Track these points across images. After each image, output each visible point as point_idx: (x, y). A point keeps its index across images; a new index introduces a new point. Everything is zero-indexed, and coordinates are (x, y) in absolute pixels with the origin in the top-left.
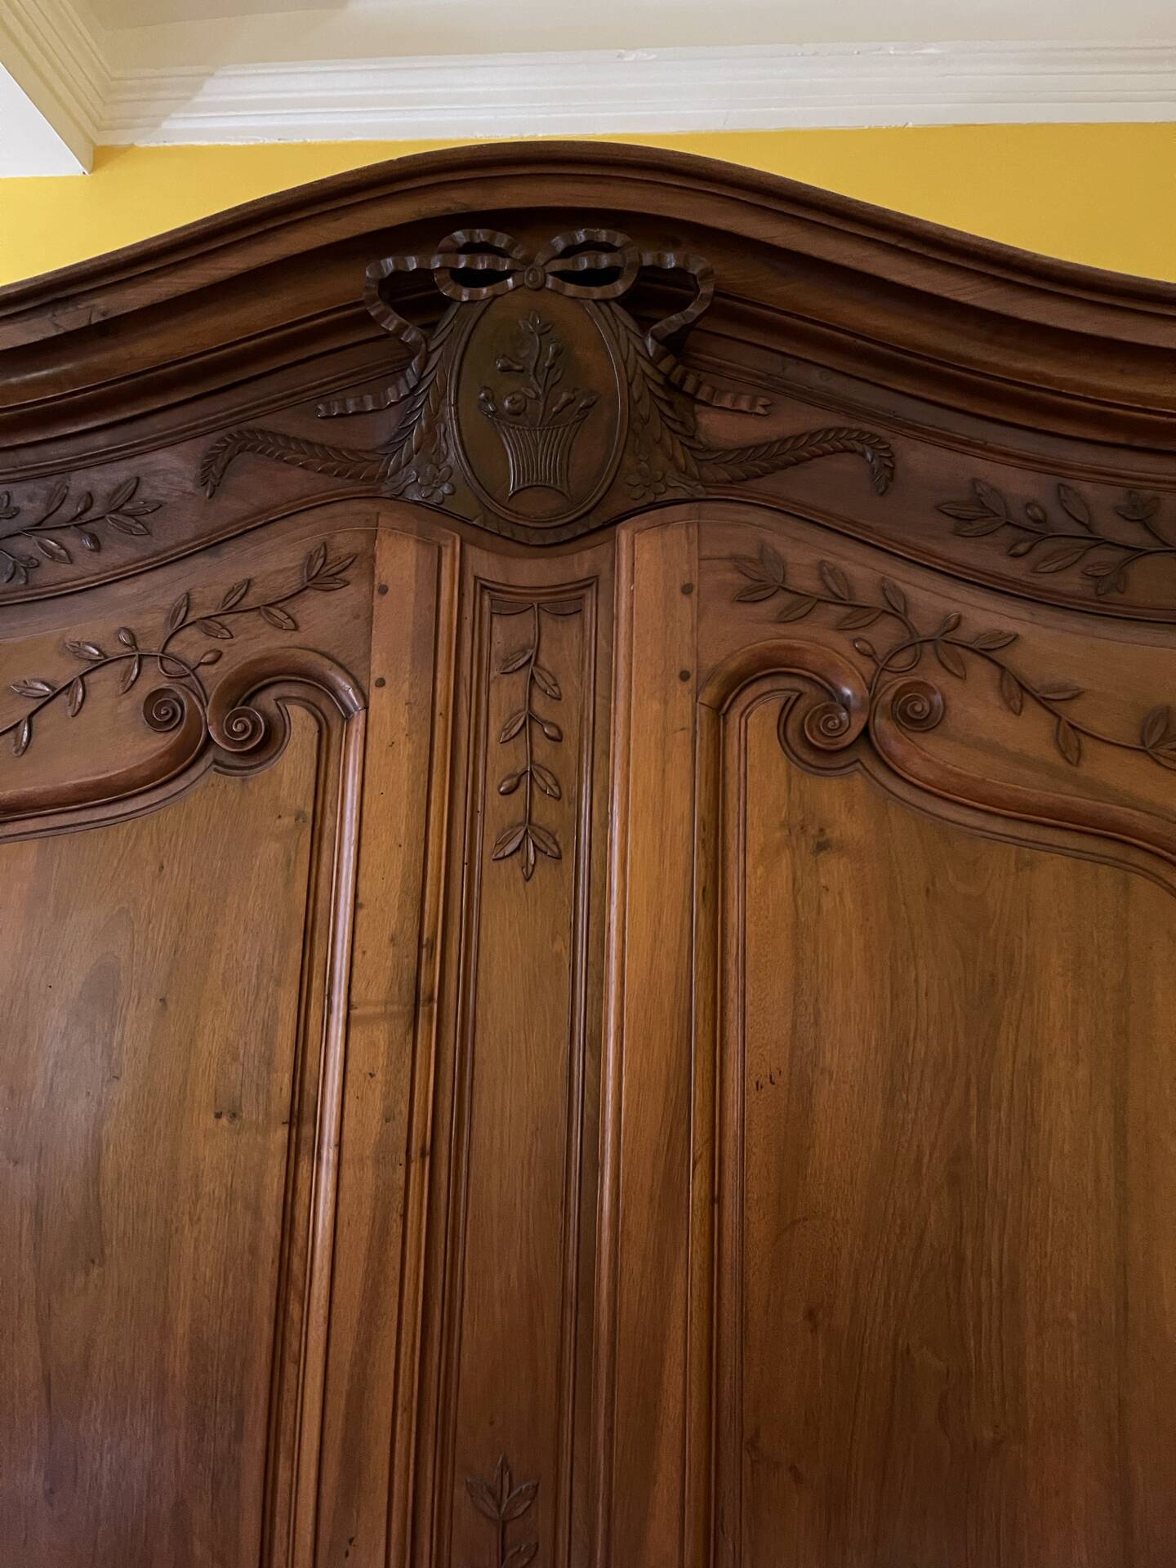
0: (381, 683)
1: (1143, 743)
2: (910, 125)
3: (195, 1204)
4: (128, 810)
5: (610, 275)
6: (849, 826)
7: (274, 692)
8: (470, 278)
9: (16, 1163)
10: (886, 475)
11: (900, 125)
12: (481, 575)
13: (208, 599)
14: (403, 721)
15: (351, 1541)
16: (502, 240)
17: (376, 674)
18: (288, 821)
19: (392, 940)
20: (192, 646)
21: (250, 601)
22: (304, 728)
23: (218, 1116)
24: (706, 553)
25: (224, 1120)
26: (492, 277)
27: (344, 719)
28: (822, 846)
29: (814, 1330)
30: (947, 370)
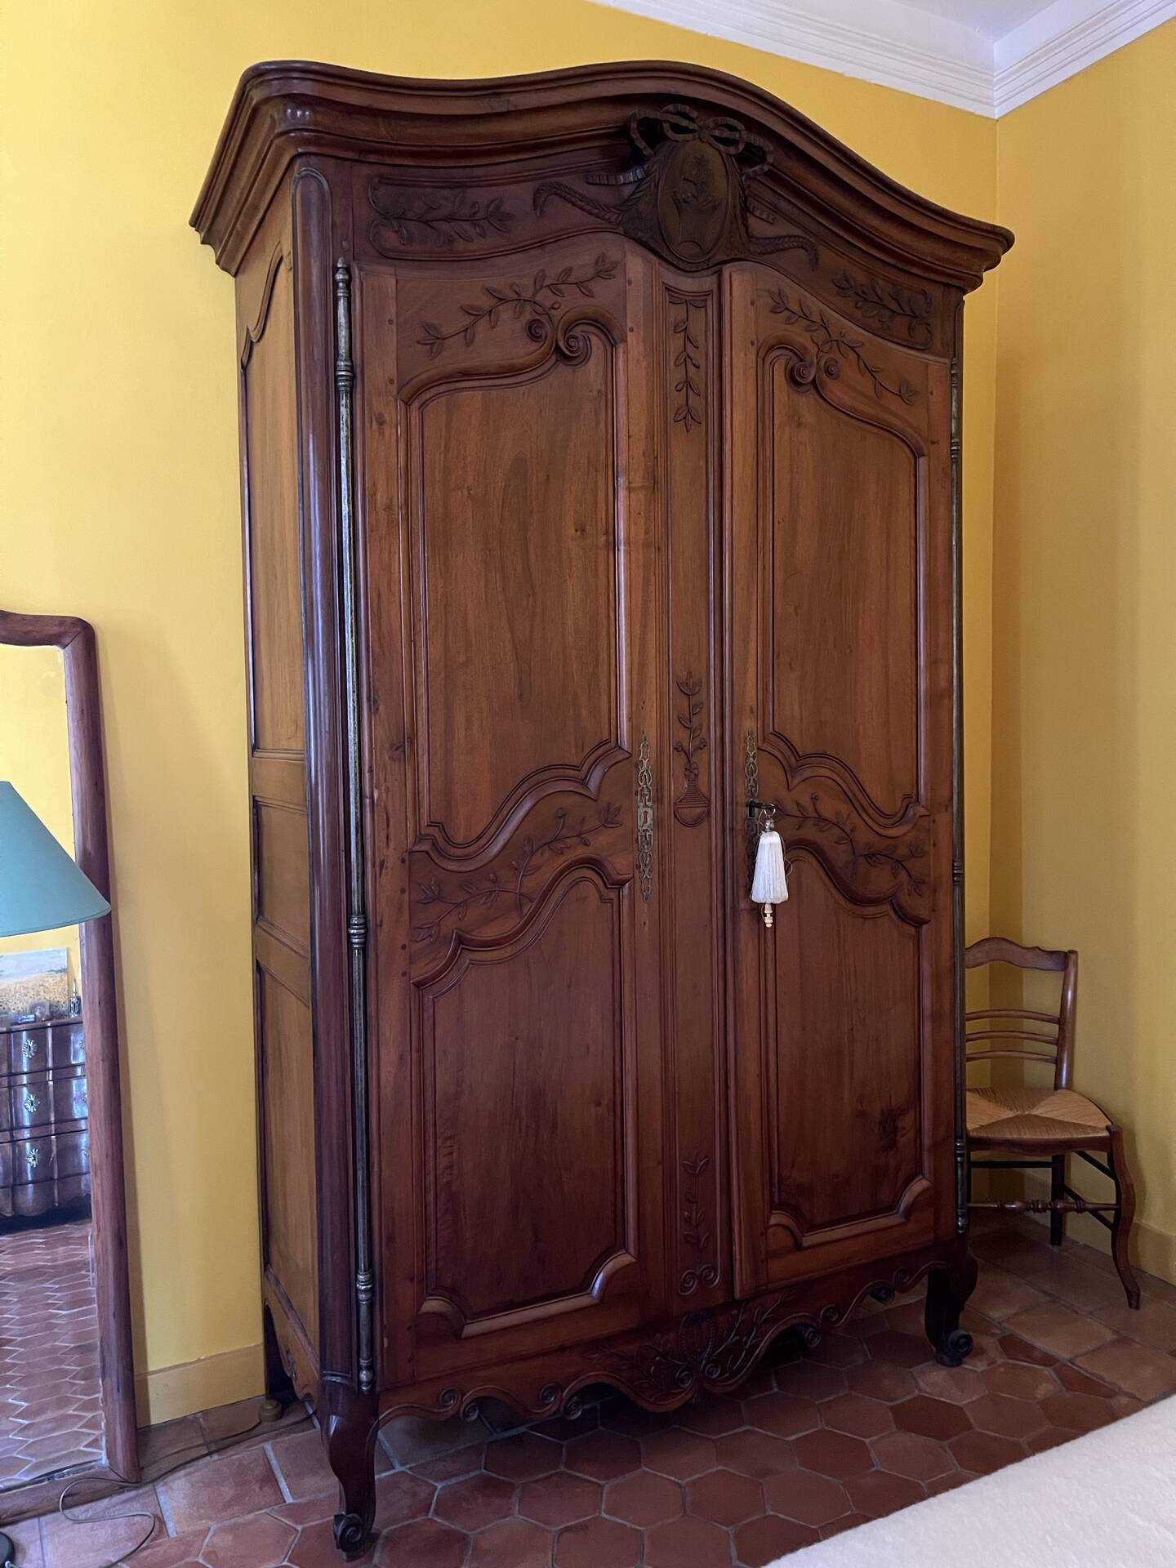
0: (631, 330)
1: (900, 392)
2: (709, 34)
3: (570, 569)
4: (518, 381)
5: (734, 142)
6: (808, 418)
7: (580, 328)
8: (677, 129)
9: (490, 551)
10: (815, 263)
11: (704, 32)
12: (665, 282)
13: (552, 274)
14: (642, 349)
15: (644, 703)
16: (694, 114)
17: (629, 325)
18: (595, 393)
19: (644, 454)
20: (545, 298)
21: (572, 279)
22: (598, 349)
23: (576, 531)
24: (759, 287)
25: (579, 533)
26: (685, 130)
27: (612, 346)
28: (799, 425)
29: (797, 615)
30: (843, 218)
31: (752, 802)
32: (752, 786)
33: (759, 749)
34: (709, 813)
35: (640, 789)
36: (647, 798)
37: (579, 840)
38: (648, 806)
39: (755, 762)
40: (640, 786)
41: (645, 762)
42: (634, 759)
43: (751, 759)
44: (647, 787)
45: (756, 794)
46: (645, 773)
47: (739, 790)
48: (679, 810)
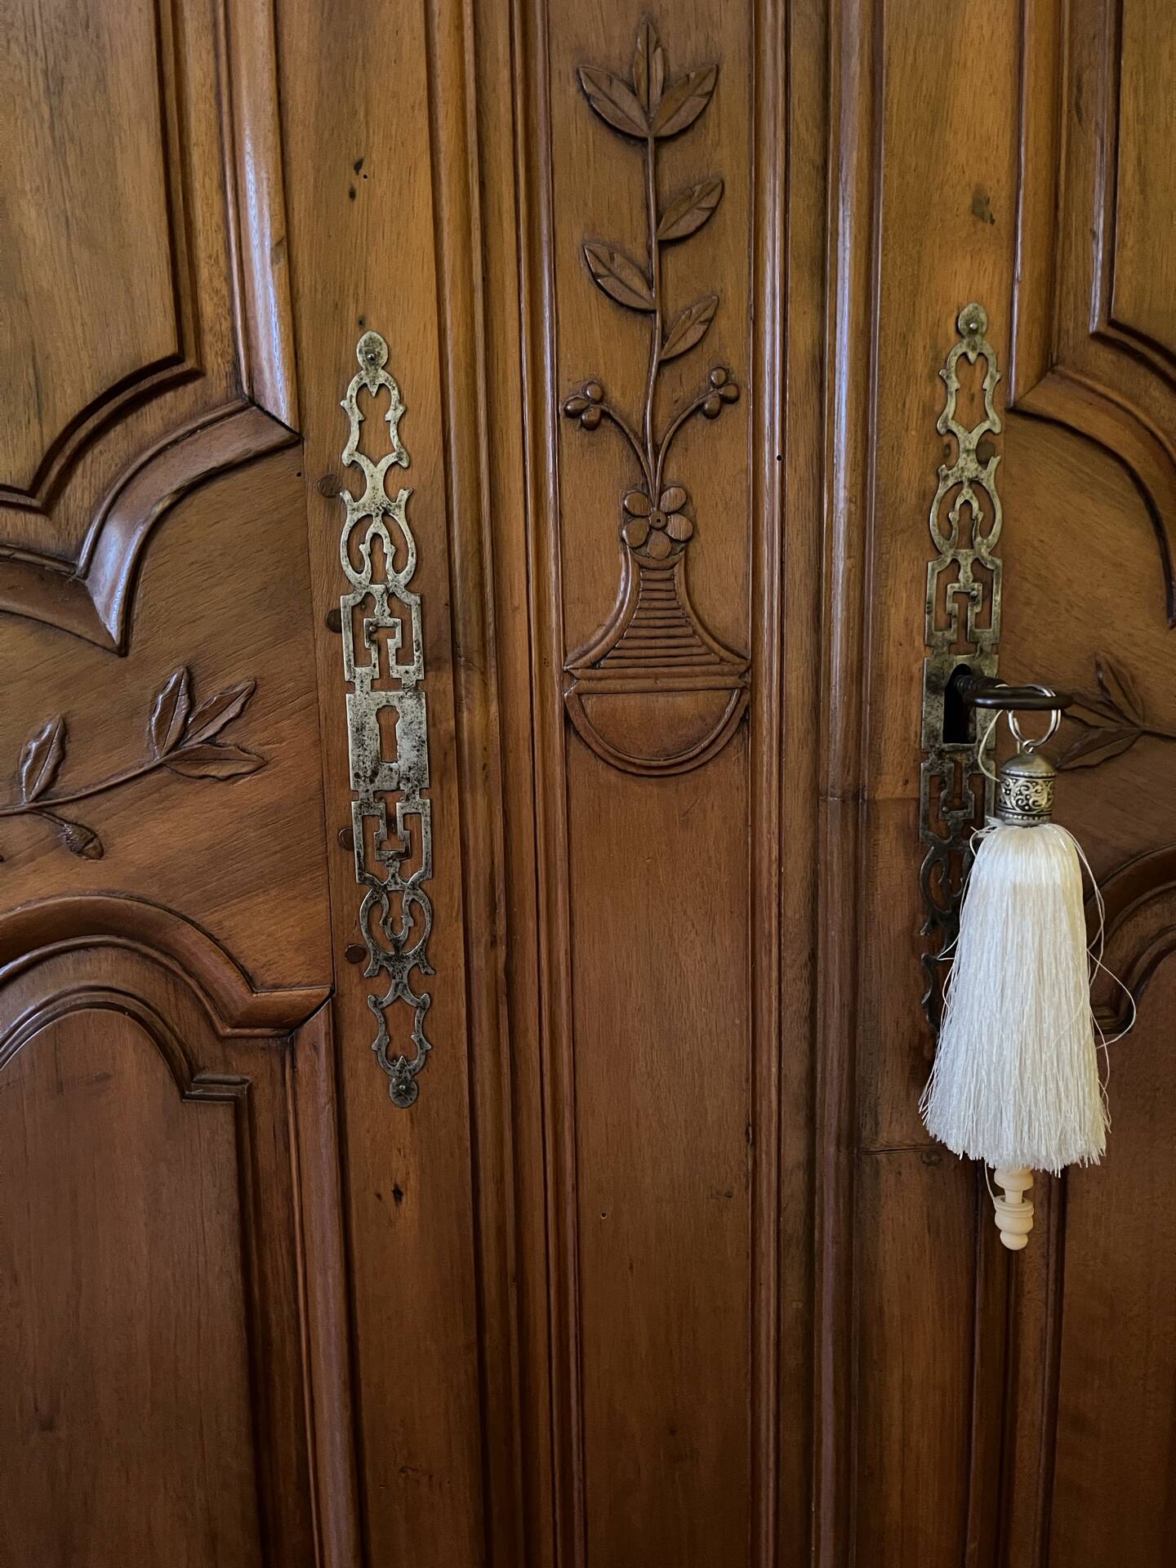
15: (358, 166)
31: (962, 670)
32: (966, 597)
33: (1015, 411)
34: (747, 719)
35: (347, 601)
36: (393, 644)
37: (43, 827)
38: (396, 684)
39: (988, 478)
40: (350, 588)
41: (374, 474)
42: (312, 457)
43: (967, 465)
44: (391, 595)
45: (988, 635)
46: (377, 526)
47: (896, 618)
48: (590, 703)
